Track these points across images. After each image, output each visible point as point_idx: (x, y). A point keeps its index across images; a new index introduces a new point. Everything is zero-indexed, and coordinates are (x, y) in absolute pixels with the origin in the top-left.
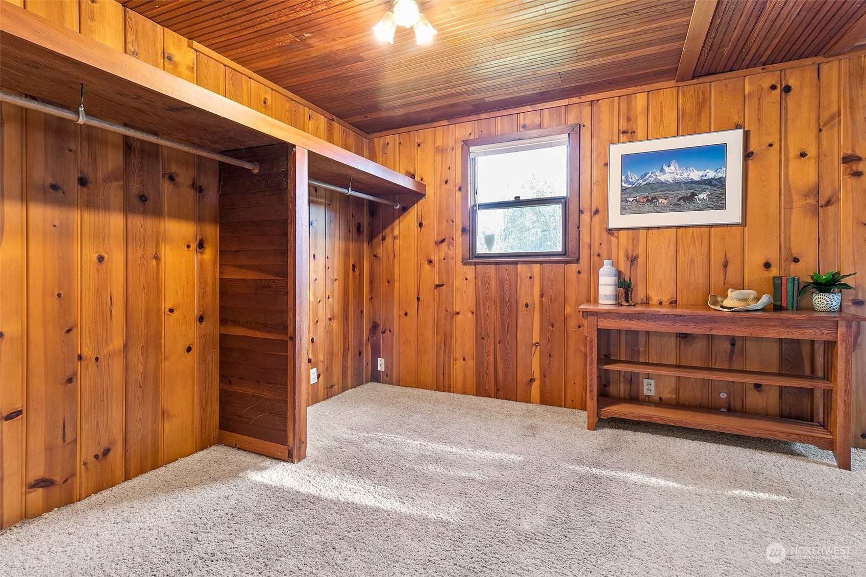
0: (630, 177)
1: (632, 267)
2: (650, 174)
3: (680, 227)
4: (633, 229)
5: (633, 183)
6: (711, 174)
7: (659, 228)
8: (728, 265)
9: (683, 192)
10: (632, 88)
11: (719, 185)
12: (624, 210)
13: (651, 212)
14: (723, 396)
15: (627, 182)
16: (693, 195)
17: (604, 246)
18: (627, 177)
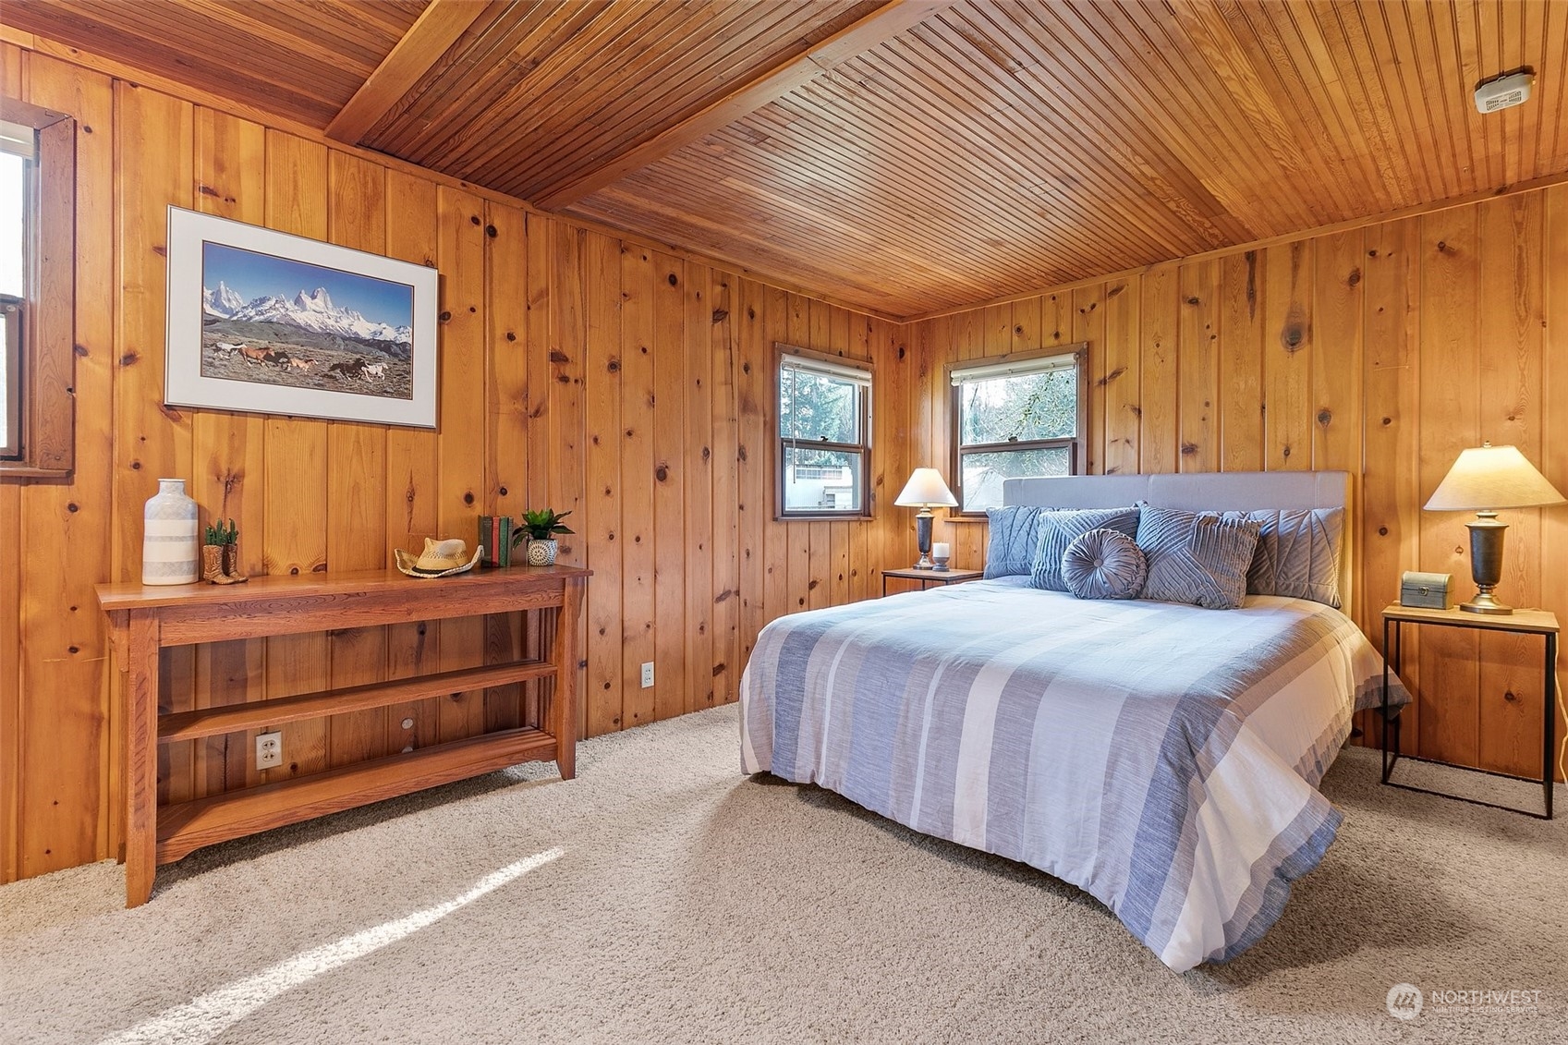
0: (224, 295)
1: (229, 496)
2: (273, 302)
3: (332, 421)
4: (232, 413)
5: (225, 310)
6: (389, 334)
7: (290, 417)
8: (415, 497)
9: (340, 355)
10: (229, 101)
11: (401, 353)
12: (208, 368)
13: (275, 383)
14: (408, 724)
15: (216, 304)
16: (359, 364)
17: (154, 445)
18: (217, 294)
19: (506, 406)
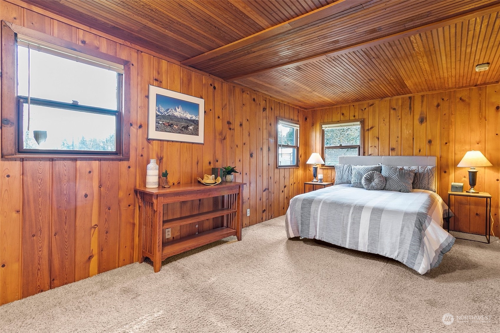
0: (160, 108)
1: (160, 163)
2: (170, 110)
3: (181, 142)
4: (161, 140)
5: (161, 113)
6: (194, 118)
7: (173, 141)
8: (199, 163)
9: (184, 124)
10: (161, 55)
11: (196, 123)
12: (157, 129)
13: (170, 132)
14: (197, 226)
15: (159, 111)
16: (188, 126)
17: (145, 150)
18: (159, 108)
19: (218, 137)
